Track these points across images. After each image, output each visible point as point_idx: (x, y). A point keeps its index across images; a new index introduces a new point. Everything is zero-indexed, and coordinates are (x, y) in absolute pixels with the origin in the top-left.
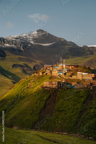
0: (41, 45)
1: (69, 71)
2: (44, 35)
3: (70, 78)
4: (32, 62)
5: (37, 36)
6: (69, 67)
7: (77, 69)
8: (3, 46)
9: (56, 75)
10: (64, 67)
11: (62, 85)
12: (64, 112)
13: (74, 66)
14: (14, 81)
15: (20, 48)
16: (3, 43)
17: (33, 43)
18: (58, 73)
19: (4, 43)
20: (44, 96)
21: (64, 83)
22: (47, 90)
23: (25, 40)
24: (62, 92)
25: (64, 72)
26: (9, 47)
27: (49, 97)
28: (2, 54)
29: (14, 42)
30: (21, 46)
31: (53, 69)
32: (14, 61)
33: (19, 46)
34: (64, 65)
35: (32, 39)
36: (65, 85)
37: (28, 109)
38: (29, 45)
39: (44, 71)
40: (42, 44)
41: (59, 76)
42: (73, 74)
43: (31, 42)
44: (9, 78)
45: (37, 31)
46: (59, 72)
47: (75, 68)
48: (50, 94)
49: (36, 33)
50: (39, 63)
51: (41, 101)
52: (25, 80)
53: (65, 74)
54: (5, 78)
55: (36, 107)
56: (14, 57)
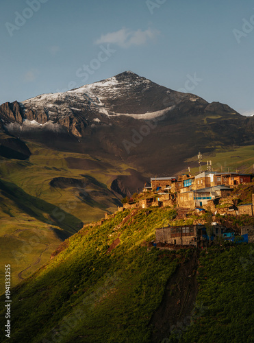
0: (132, 118)
1: (227, 191)
2: (139, 88)
3: (232, 212)
4: (109, 170)
5: (117, 91)
6: (225, 180)
7: (251, 184)
8: (21, 127)
9: (189, 207)
10: (212, 179)
11: (209, 236)
12: (222, 315)
13: (241, 176)
14: (58, 228)
15: (70, 130)
16: (21, 120)
17: (107, 114)
18: (195, 198)
19: (24, 117)
20: (160, 270)
21: (217, 229)
22: (166, 251)
23: (83, 106)
24: (211, 256)
25: (213, 197)
26: (39, 128)
27: (175, 274)
28: (19, 151)
29: (50, 112)
30: (71, 123)
31: (178, 189)
32: (54, 168)
33: (67, 124)
34: (211, 176)
35: (102, 101)
36: (219, 235)
37: (115, 310)
38: (97, 120)
39: (152, 195)
40: (134, 116)
41: (197, 207)
42: (239, 201)
43: (101, 111)
44: (44, 220)
45: (116, 77)
46: (197, 195)
47: (244, 183)
48: (176, 264)
49: (114, 84)
50: (127, 170)
51: (151, 286)
52: (97, 226)
53: (216, 202)
54: (32, 220)
55: (138, 305)
56: (53, 156)
